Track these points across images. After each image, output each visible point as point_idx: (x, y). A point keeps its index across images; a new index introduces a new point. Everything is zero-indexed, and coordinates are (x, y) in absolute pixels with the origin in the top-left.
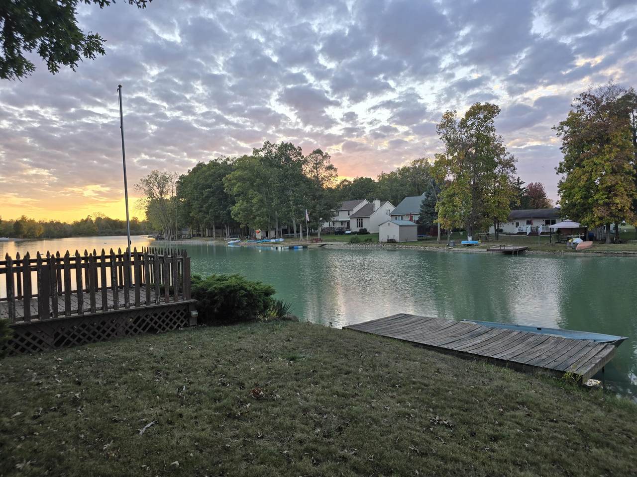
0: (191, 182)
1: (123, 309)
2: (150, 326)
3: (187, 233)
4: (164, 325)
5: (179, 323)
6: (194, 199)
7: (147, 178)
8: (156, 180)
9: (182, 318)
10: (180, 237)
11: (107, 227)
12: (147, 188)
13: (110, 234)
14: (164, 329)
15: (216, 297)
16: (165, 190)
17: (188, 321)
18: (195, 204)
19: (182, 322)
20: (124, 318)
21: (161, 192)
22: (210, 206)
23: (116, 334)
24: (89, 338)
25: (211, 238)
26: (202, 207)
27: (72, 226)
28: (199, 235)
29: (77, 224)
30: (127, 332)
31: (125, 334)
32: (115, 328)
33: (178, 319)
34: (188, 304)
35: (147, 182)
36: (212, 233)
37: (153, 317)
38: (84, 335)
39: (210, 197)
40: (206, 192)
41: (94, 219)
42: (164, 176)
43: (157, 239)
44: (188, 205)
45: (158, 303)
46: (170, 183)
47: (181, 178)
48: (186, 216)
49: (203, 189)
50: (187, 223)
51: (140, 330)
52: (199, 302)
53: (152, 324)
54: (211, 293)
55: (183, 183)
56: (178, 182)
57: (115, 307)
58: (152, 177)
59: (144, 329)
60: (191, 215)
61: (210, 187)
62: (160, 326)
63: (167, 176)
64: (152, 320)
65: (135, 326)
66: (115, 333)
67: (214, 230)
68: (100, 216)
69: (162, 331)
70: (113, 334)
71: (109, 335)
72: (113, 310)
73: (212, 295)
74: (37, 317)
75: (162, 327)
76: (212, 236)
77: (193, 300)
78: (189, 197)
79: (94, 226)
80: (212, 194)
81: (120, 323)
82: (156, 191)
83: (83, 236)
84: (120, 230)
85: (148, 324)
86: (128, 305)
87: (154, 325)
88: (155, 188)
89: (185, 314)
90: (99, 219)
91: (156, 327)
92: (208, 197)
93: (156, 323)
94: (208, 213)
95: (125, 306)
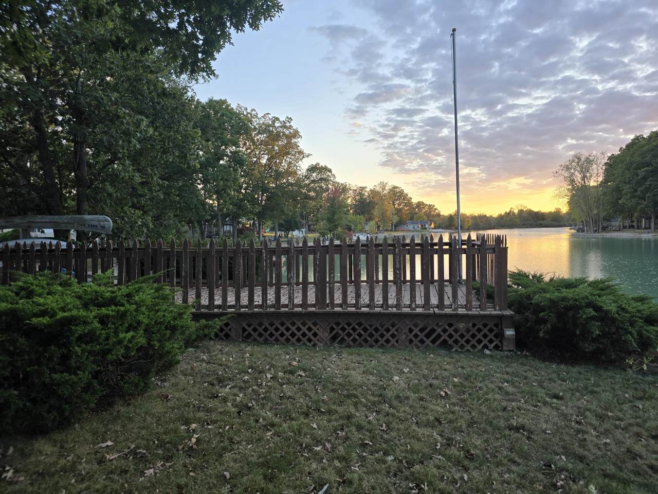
0: (622, 162)
1: (407, 310)
2: (442, 339)
3: (617, 224)
4: (462, 342)
5: (485, 342)
6: (625, 182)
7: (568, 164)
8: (578, 164)
9: (491, 336)
10: (604, 229)
11: (528, 219)
12: (566, 174)
13: (532, 226)
14: (462, 347)
15: (542, 314)
16: (588, 175)
17: (501, 342)
18: (627, 188)
19: (491, 341)
20: (408, 322)
21: (583, 178)
22: (648, 189)
23: (397, 342)
24: (366, 341)
25: (647, 231)
26: (636, 191)
27: (496, 219)
28: (632, 227)
29: (501, 217)
30: (411, 341)
31: (407, 344)
32: (396, 333)
33: (485, 336)
34: (501, 317)
35: (568, 168)
36: (650, 225)
37: (447, 327)
38: (360, 335)
39: (649, 177)
40: (642, 172)
41: (516, 211)
42: (587, 158)
43: (578, 231)
44: (618, 190)
45: (456, 309)
46: (594, 166)
47: (610, 158)
48: (615, 204)
49: (638, 168)
50: (615, 212)
51: (428, 342)
52: (517, 317)
53: (445, 336)
54: (537, 305)
55: (613, 164)
56: (606, 164)
57: (398, 306)
58: (573, 161)
59: (433, 342)
60: (620, 202)
61: (648, 165)
62: (456, 342)
63: (591, 158)
64: (445, 331)
65: (422, 336)
66: (395, 339)
67: (653, 220)
68: (522, 208)
69: (460, 350)
70: (393, 341)
71: (388, 341)
72: (395, 310)
73: (538, 308)
74: (314, 306)
75: (459, 344)
76: (650, 228)
77: (509, 312)
78: (618, 180)
79: (516, 218)
80: (650, 174)
81: (402, 327)
82: (578, 177)
83: (505, 228)
84: (542, 222)
85: (439, 336)
86: (413, 306)
87: (448, 339)
88: (576, 173)
89: (496, 330)
90: (521, 211)
91: (450, 342)
92: (644, 179)
93: (450, 336)
94: (643, 198)
95: (410, 306)
